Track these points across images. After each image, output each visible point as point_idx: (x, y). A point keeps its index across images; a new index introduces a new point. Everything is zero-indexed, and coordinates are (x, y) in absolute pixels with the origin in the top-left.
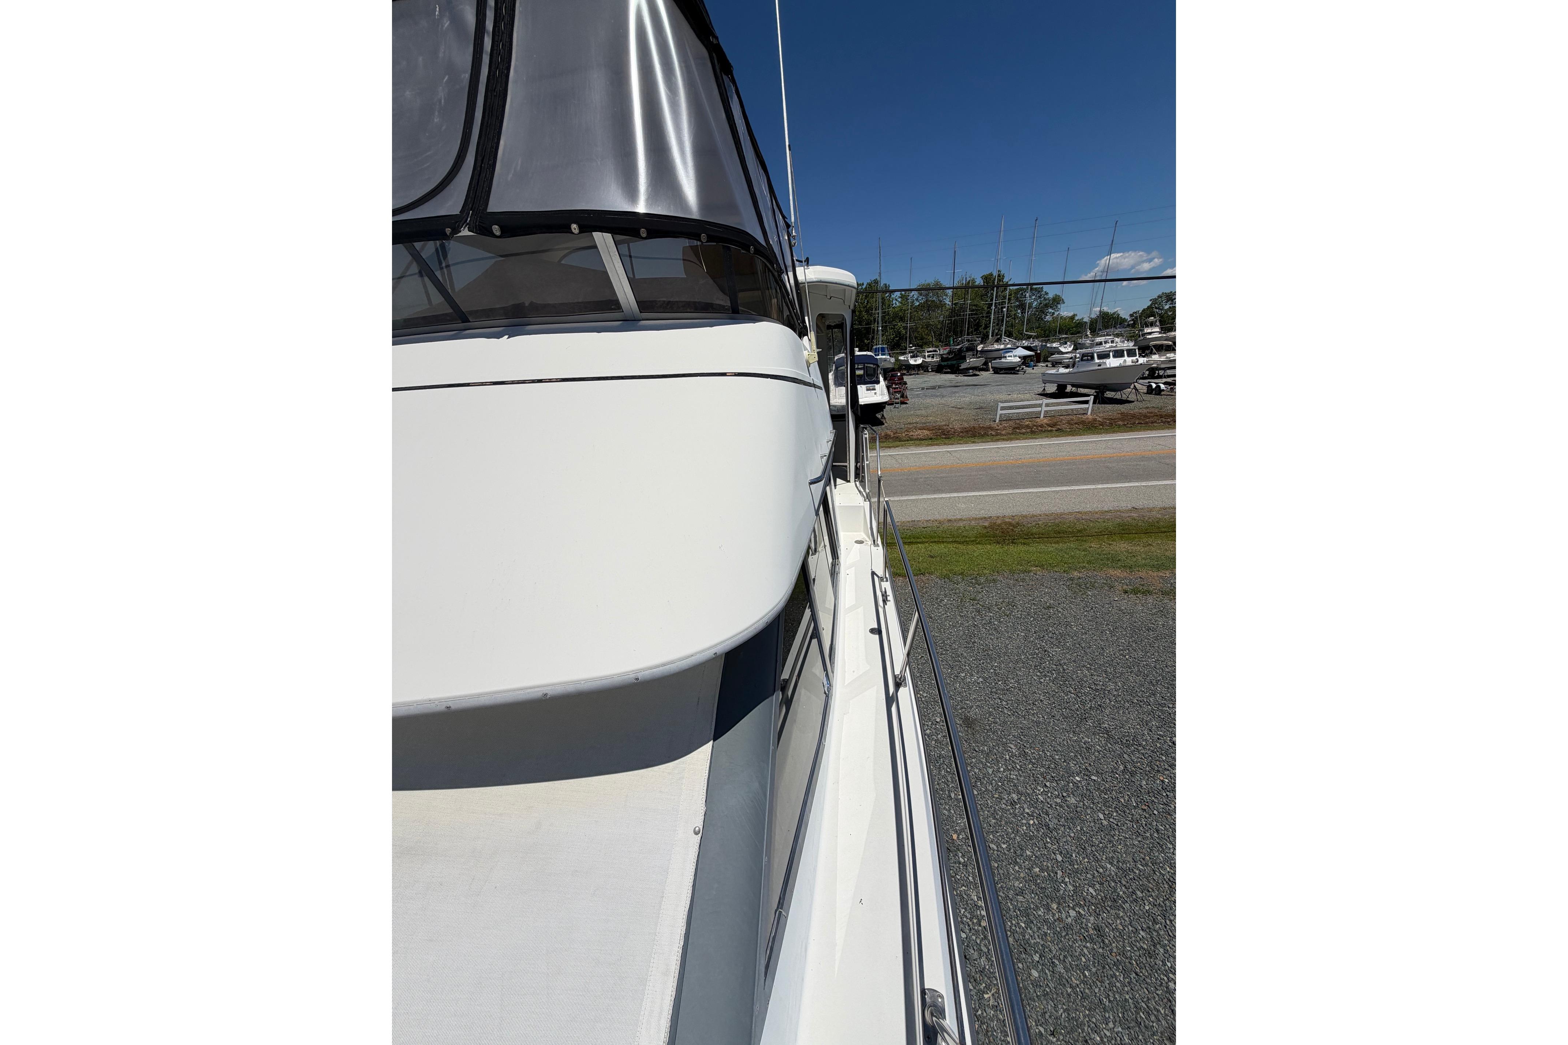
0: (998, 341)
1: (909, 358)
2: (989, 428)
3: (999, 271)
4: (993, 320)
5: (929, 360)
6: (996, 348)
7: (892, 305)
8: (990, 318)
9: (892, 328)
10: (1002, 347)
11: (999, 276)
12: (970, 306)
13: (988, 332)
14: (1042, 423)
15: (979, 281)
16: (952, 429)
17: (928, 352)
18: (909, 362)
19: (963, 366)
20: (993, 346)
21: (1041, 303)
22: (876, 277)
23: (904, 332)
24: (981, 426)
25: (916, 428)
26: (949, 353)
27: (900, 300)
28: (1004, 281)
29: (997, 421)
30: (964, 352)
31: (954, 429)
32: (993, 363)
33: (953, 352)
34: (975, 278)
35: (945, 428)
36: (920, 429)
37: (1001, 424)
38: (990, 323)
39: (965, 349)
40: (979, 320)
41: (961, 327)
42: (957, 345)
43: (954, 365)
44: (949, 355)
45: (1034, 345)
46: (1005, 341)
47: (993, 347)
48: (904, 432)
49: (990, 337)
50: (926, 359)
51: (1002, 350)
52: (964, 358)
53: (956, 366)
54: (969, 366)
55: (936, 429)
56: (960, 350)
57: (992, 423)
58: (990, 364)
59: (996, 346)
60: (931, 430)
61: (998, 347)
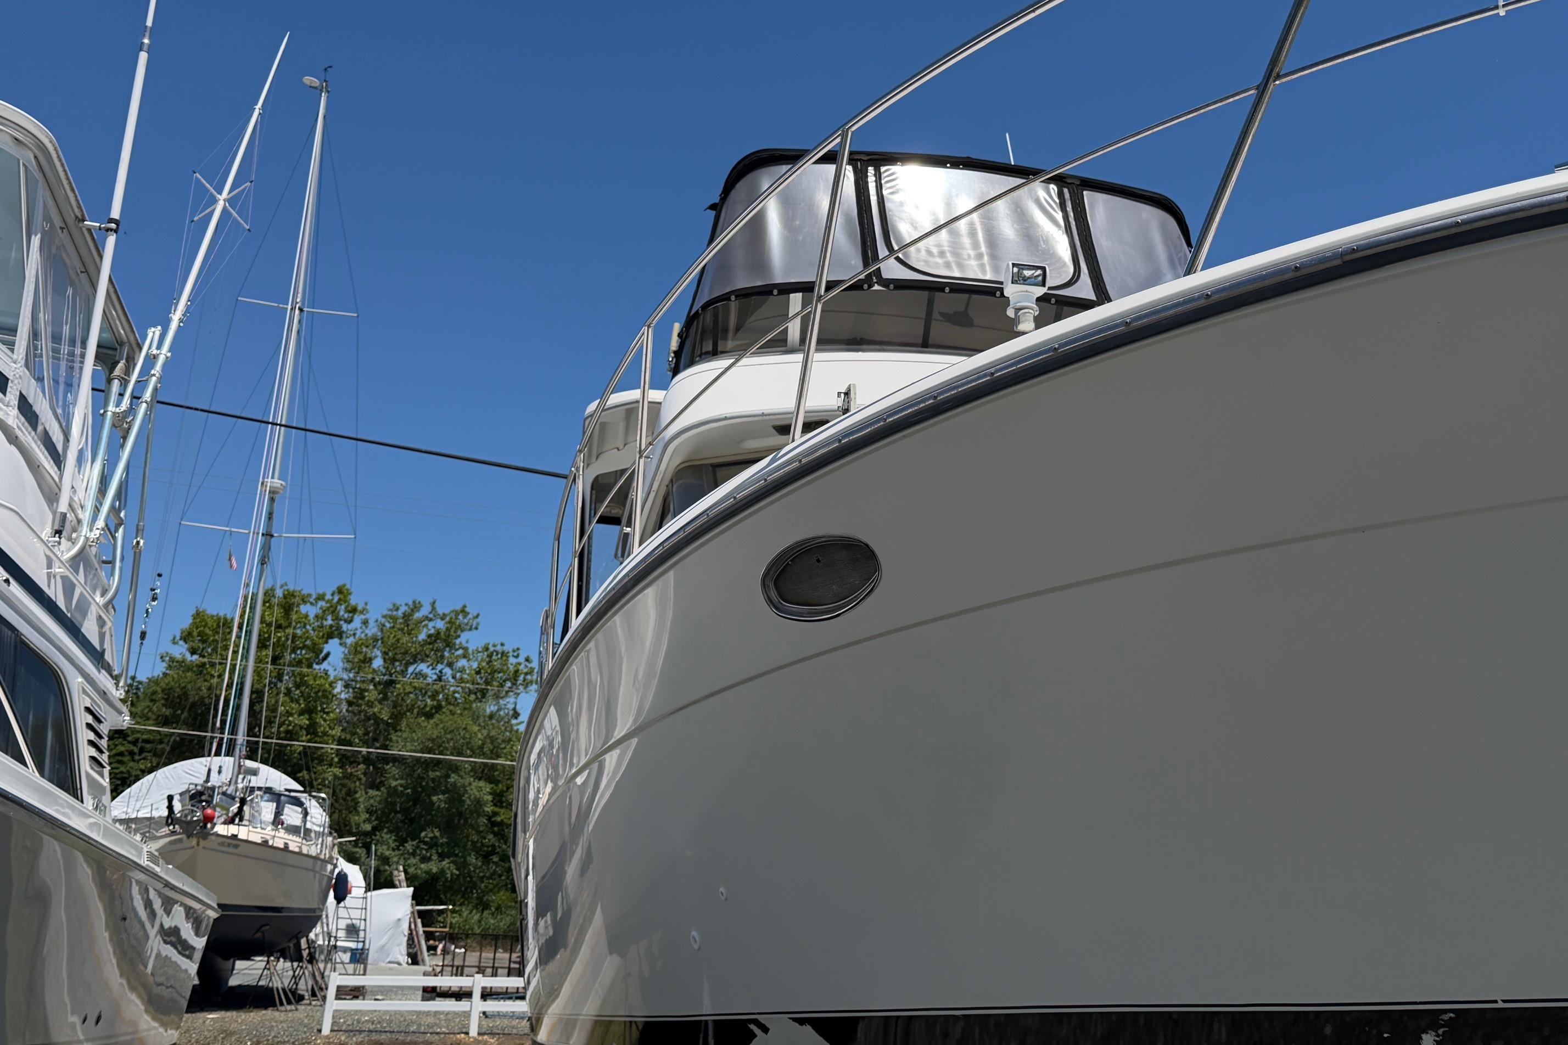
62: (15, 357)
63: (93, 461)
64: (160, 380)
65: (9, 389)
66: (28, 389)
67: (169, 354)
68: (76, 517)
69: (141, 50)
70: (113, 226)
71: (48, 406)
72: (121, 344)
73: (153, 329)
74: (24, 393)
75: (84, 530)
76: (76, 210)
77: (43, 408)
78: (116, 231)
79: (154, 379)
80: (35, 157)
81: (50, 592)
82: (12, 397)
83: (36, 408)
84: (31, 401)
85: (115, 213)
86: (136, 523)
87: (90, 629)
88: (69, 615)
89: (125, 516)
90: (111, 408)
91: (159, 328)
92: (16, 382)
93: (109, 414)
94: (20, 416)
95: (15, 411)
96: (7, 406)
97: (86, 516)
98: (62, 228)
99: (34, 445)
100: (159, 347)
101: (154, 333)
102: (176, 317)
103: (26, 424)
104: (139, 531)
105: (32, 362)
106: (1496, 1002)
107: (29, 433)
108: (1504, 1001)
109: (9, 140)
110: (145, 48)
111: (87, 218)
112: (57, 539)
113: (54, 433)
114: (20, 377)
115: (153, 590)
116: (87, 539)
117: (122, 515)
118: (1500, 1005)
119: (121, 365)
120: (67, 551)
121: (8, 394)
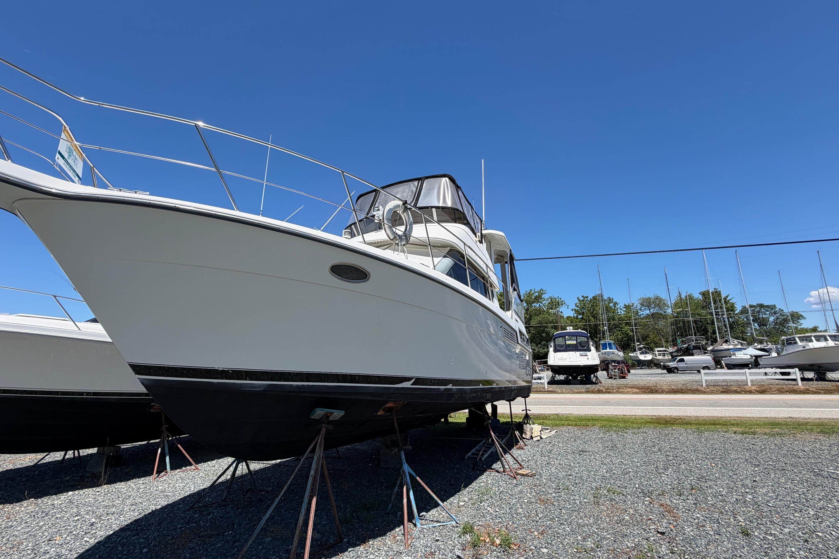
0: (726, 341)
1: (639, 355)
2: (696, 390)
3: (715, 290)
4: (718, 326)
5: (660, 358)
6: (725, 348)
7: (618, 313)
9: (619, 331)
10: (731, 347)
14: (750, 389)
15: (697, 296)
17: (658, 351)
18: (639, 358)
21: (777, 318)
22: (598, 292)
23: (631, 334)
24: (689, 388)
25: (626, 387)
26: (677, 351)
27: (624, 309)
30: (692, 350)
32: (725, 360)
33: (681, 350)
35: (653, 388)
36: (630, 388)
38: (715, 330)
39: (692, 347)
40: (705, 326)
42: (684, 345)
44: (678, 353)
45: (768, 347)
46: (734, 342)
47: (722, 347)
48: (615, 389)
49: (718, 339)
50: (657, 357)
51: (731, 349)
55: (645, 388)
57: (699, 387)
59: (725, 346)
60: (641, 389)
61: (728, 347)
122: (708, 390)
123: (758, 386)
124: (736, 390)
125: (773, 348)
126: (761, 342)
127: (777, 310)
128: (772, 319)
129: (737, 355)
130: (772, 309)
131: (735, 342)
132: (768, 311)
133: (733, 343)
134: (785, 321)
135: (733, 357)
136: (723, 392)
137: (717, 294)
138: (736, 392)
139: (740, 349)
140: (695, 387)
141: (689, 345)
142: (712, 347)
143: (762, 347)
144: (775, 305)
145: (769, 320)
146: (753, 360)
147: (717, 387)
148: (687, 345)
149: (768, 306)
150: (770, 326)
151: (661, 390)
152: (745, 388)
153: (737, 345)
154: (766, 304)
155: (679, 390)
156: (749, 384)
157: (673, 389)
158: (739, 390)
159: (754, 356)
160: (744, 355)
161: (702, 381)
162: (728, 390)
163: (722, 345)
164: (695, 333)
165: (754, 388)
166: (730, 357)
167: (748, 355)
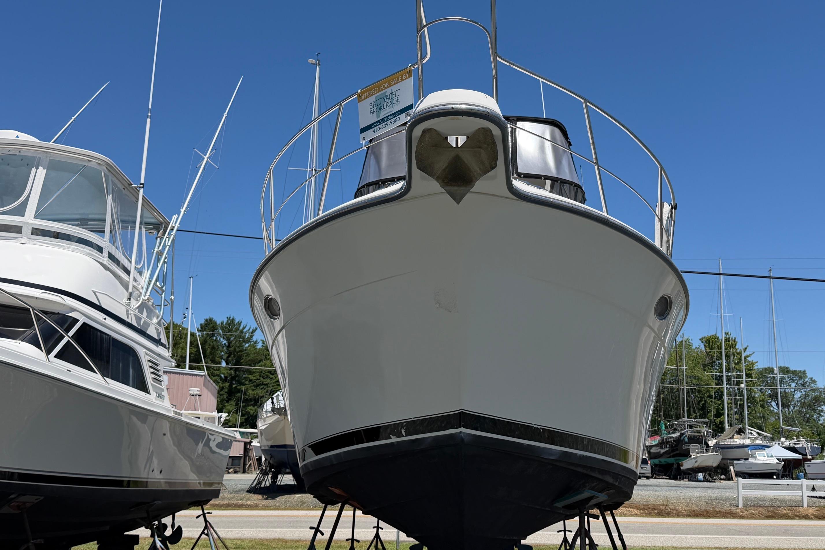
0: (740, 432)
2: (729, 513)
3: (726, 334)
4: (728, 403)
6: (738, 443)
8: (723, 401)
10: (748, 442)
11: (727, 340)
12: (687, 378)
13: (722, 423)
14: (806, 512)
15: (698, 345)
16: (672, 510)
19: (687, 464)
20: (732, 440)
21: (806, 396)
24: (717, 510)
26: (660, 445)
28: (737, 347)
29: (741, 506)
30: (686, 443)
31: (676, 510)
32: (736, 464)
33: (667, 442)
34: (690, 338)
35: (662, 508)
37: (746, 510)
38: (723, 409)
39: (686, 439)
41: (676, 409)
42: (673, 433)
43: (672, 465)
44: (662, 448)
45: (800, 446)
46: (751, 433)
47: (734, 442)
49: (727, 427)
51: (747, 446)
52: (686, 454)
53: (675, 466)
54: (696, 465)
55: (649, 508)
56: (679, 440)
57: (733, 508)
58: (732, 468)
59: (738, 440)
60: (642, 509)
61: (742, 443)
62: (105, 240)
63: (148, 270)
64: (175, 236)
65: (103, 251)
66: (112, 250)
67: (179, 226)
68: (140, 292)
69: (148, 118)
70: (142, 186)
71: (122, 255)
72: (162, 223)
73: (174, 216)
74: (110, 252)
75: (142, 297)
76: (128, 182)
77: (119, 255)
78: (143, 187)
79: (172, 236)
80: (106, 168)
81: (129, 321)
82: (105, 254)
83: (117, 256)
84: (113, 254)
85: (142, 181)
86: (171, 290)
87: (152, 331)
88: (139, 327)
89: (165, 288)
90: (156, 249)
91: (177, 215)
92: (106, 248)
93: (155, 252)
94: (109, 260)
95: (107, 259)
96: (104, 257)
97: (143, 291)
98: (124, 189)
99: (116, 269)
100: (175, 224)
101: (175, 217)
102: (182, 211)
103: (112, 262)
104: (172, 294)
105: (113, 240)
106: (411, 419)
107: (114, 266)
108: (413, 418)
109: (96, 164)
110: (149, 117)
111: (133, 183)
112: (129, 301)
113: (126, 263)
114: (108, 246)
115: (184, 314)
116: (143, 300)
117: (164, 288)
118: (413, 419)
119: (161, 232)
120: (135, 304)
121: (103, 253)
122: (746, 513)
123: (817, 508)
124: (787, 514)
125: (808, 447)
126: (788, 437)
127: (807, 380)
128: (798, 395)
129: (758, 457)
130: (801, 378)
131: (754, 433)
132: (794, 381)
133: (750, 436)
134: (816, 401)
135: (751, 460)
136: (768, 517)
137: (731, 343)
138: (786, 517)
139: (762, 447)
140: (726, 508)
141: (683, 434)
142: (716, 441)
143: (791, 445)
144: (805, 371)
145: (793, 397)
146: (780, 467)
147: (760, 509)
148: (679, 434)
149: (794, 373)
150: (794, 408)
151: (675, 512)
152: (799, 512)
153: (756, 439)
154: (792, 368)
155: (702, 512)
156: (805, 505)
157: (694, 511)
158: (790, 513)
159: (784, 460)
160: (768, 457)
161: (738, 501)
162: (775, 513)
163: (732, 438)
164: (688, 411)
165: (811, 511)
166: (747, 459)
167: (774, 458)
